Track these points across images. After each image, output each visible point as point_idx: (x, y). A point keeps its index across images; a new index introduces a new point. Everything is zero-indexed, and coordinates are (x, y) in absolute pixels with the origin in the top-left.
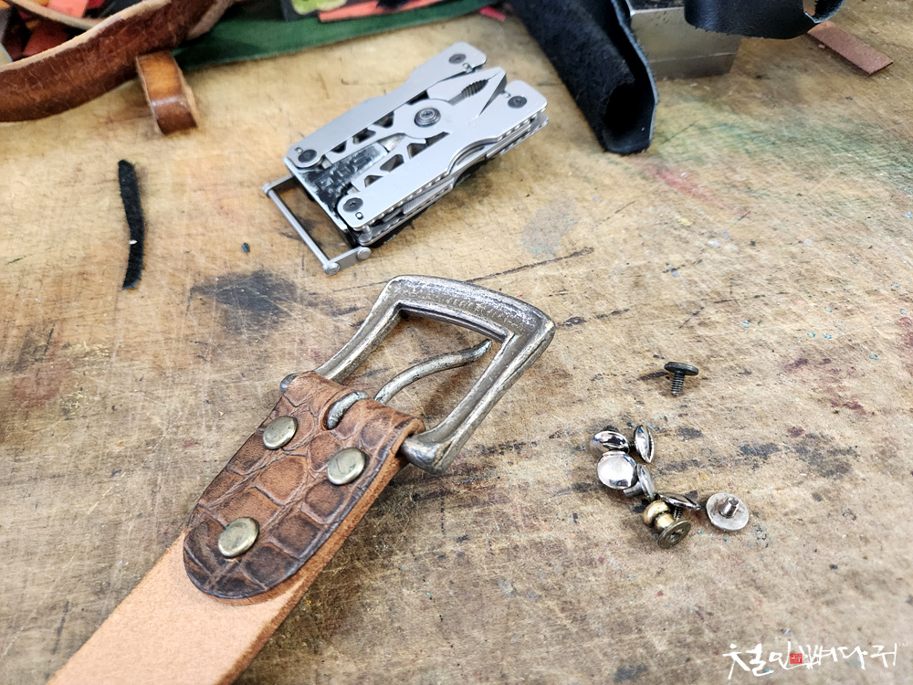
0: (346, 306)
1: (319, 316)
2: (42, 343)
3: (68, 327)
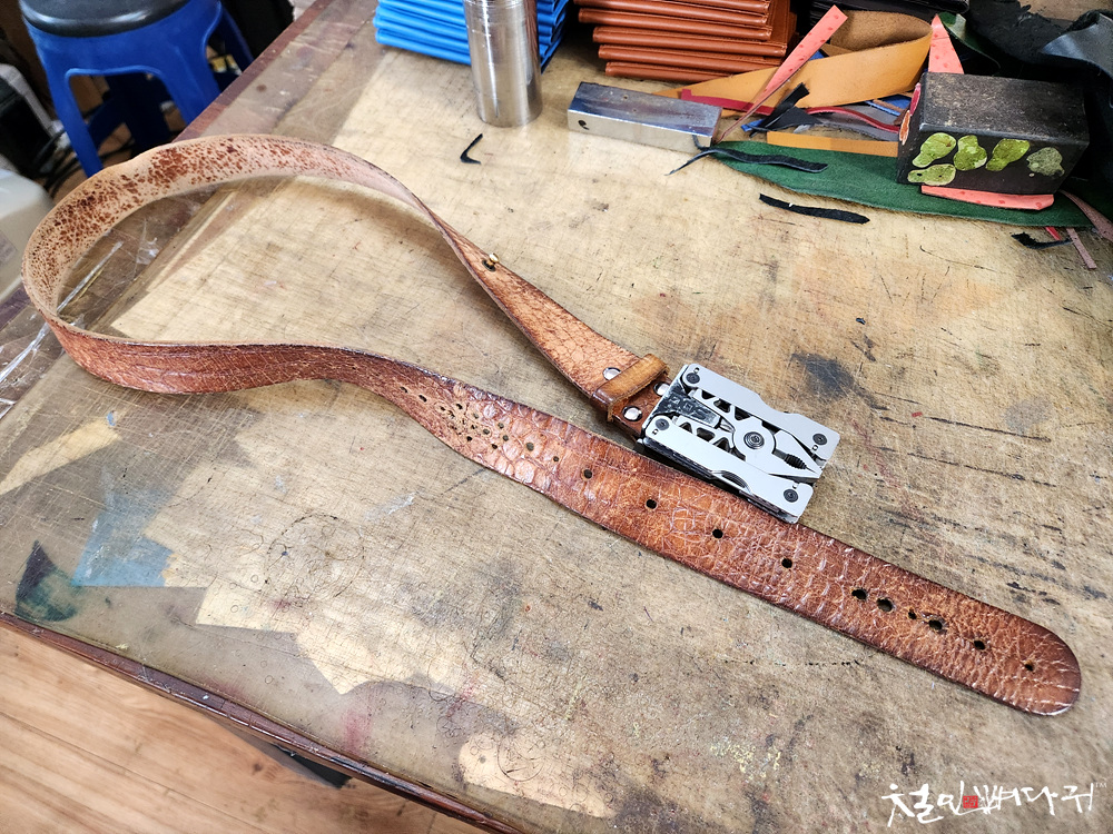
0: (881, 405)
1: (863, 403)
2: (709, 350)
3: (723, 347)
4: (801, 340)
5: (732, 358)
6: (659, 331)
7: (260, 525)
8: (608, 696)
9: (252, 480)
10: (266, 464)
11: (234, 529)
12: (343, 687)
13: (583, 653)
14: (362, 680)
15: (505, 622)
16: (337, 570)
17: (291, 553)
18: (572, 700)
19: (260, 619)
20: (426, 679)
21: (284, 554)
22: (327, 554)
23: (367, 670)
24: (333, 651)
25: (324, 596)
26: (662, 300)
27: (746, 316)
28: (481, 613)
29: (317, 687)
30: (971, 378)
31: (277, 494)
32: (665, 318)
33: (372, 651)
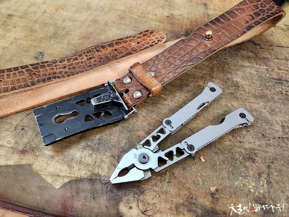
0: (258, 44)
6: (170, 28)
7: (10, 118)
8: (183, 168)
12: (58, 185)
14: (66, 180)
17: (26, 129)
18: (168, 173)
19: (13, 160)
20: (98, 175)
21: (23, 129)
23: (68, 175)
26: (168, 18)
27: (200, 21)
29: (44, 187)
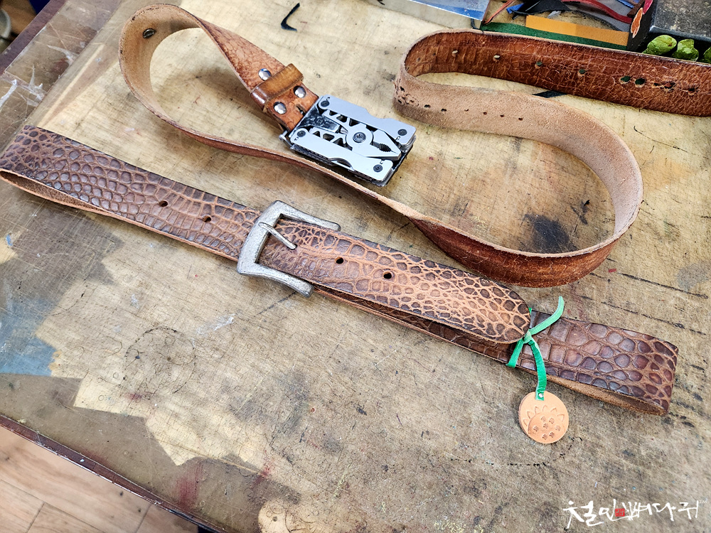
2: (463, 208)
3: (473, 205)
4: (533, 203)
5: (479, 215)
6: (426, 190)
7: (119, 333)
8: (366, 482)
9: (114, 297)
10: (124, 284)
11: (100, 336)
12: (179, 461)
13: (351, 448)
14: (191, 456)
15: (295, 420)
16: (176, 373)
17: (142, 357)
18: (340, 482)
19: (120, 407)
20: (237, 459)
21: (137, 357)
22: (169, 359)
23: (195, 449)
24: (172, 434)
25: (166, 392)
26: (430, 162)
27: (493, 180)
28: (278, 412)
30: (657, 242)
31: (132, 309)
32: (431, 179)
33: (199, 435)
